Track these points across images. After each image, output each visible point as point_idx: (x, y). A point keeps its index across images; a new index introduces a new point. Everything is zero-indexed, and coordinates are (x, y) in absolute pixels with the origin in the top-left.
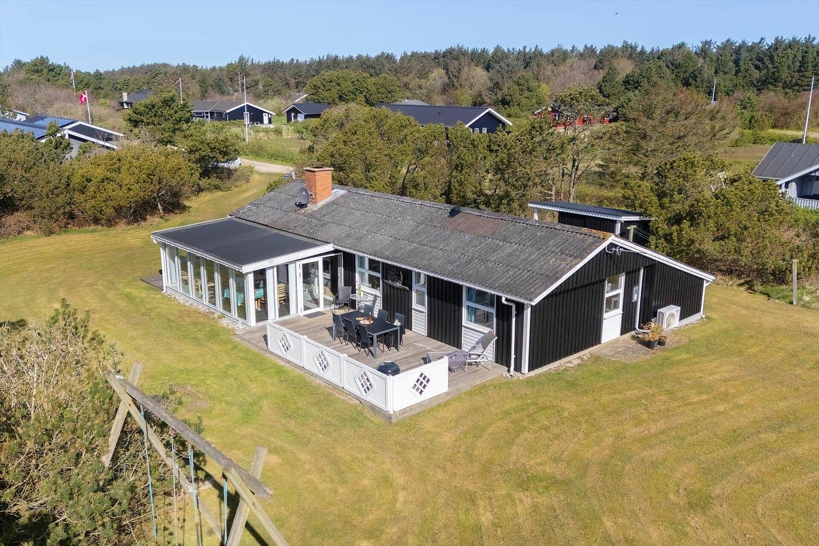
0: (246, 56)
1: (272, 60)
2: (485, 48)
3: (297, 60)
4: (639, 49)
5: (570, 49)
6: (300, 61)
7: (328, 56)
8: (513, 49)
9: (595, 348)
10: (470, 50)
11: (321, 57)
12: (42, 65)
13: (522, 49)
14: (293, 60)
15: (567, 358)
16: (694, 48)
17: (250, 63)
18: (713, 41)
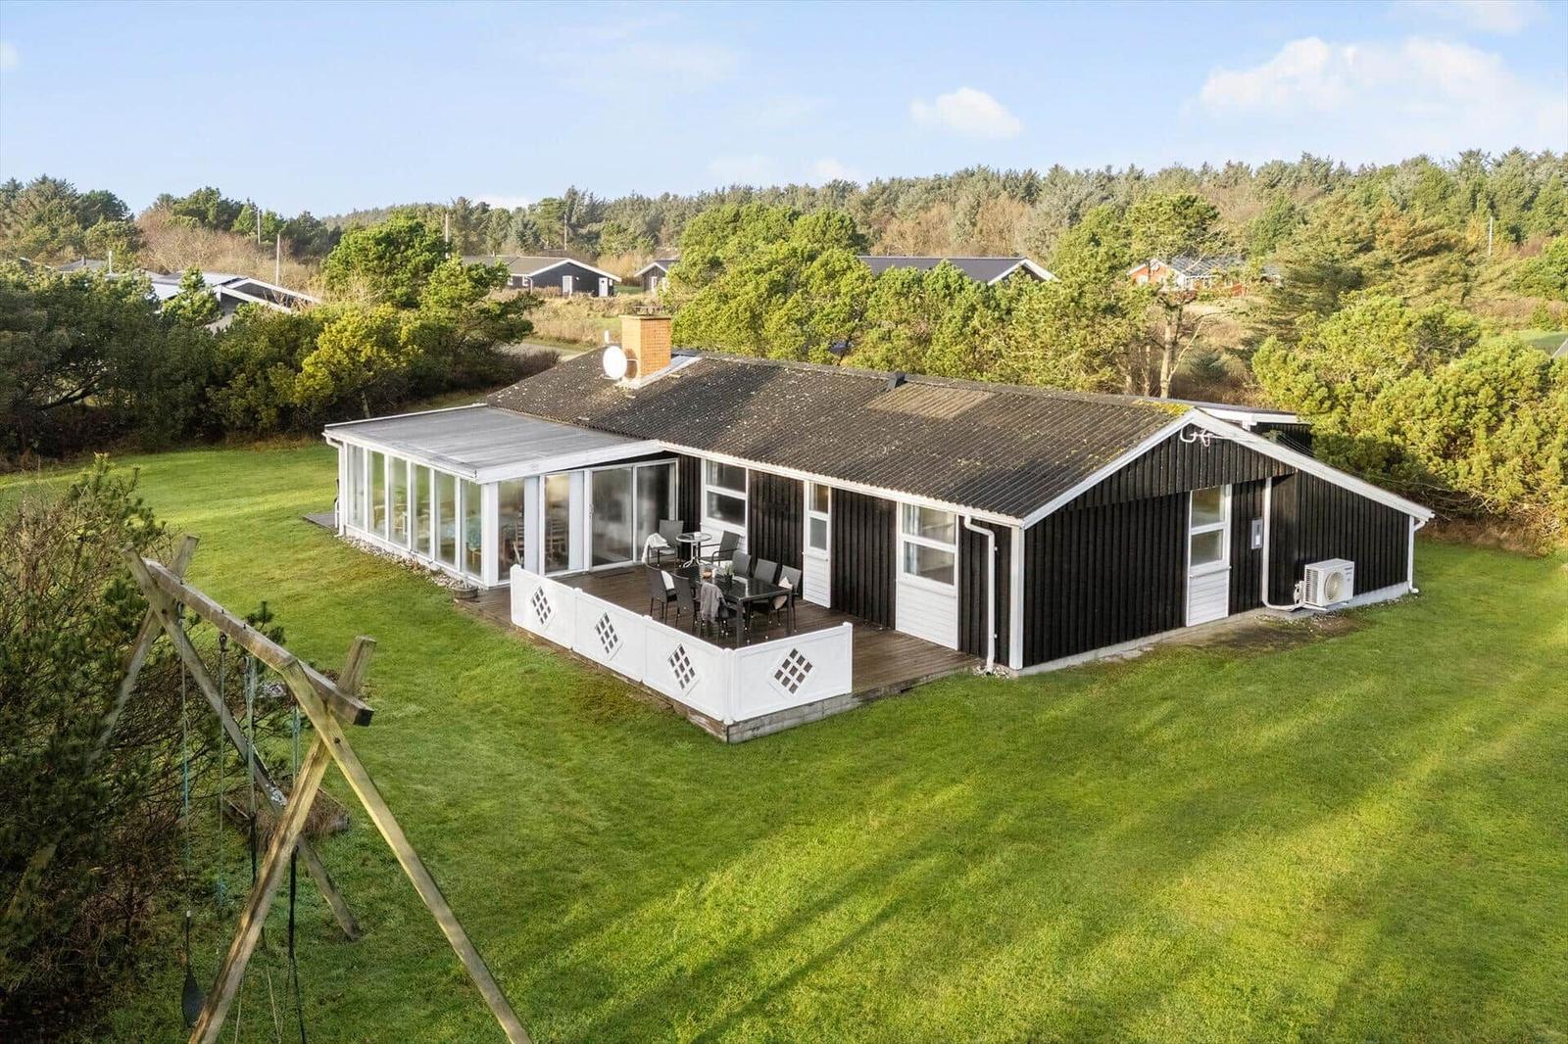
0: (580, 188)
1: (628, 196)
2: (1030, 171)
3: (675, 197)
4: (1335, 167)
5: (1197, 169)
6: (680, 196)
7: (733, 188)
8: (1087, 171)
9: (1173, 633)
10: (1002, 173)
11: (720, 190)
12: (207, 200)
13: (1103, 169)
14: (667, 195)
15: (1109, 648)
16: (1447, 165)
17: (587, 201)
18: (1485, 151)
